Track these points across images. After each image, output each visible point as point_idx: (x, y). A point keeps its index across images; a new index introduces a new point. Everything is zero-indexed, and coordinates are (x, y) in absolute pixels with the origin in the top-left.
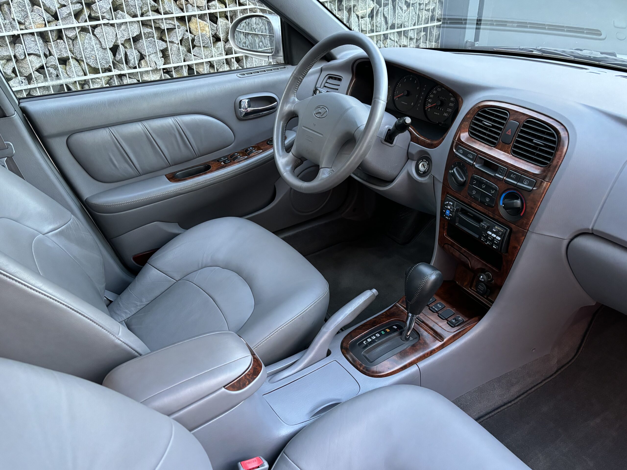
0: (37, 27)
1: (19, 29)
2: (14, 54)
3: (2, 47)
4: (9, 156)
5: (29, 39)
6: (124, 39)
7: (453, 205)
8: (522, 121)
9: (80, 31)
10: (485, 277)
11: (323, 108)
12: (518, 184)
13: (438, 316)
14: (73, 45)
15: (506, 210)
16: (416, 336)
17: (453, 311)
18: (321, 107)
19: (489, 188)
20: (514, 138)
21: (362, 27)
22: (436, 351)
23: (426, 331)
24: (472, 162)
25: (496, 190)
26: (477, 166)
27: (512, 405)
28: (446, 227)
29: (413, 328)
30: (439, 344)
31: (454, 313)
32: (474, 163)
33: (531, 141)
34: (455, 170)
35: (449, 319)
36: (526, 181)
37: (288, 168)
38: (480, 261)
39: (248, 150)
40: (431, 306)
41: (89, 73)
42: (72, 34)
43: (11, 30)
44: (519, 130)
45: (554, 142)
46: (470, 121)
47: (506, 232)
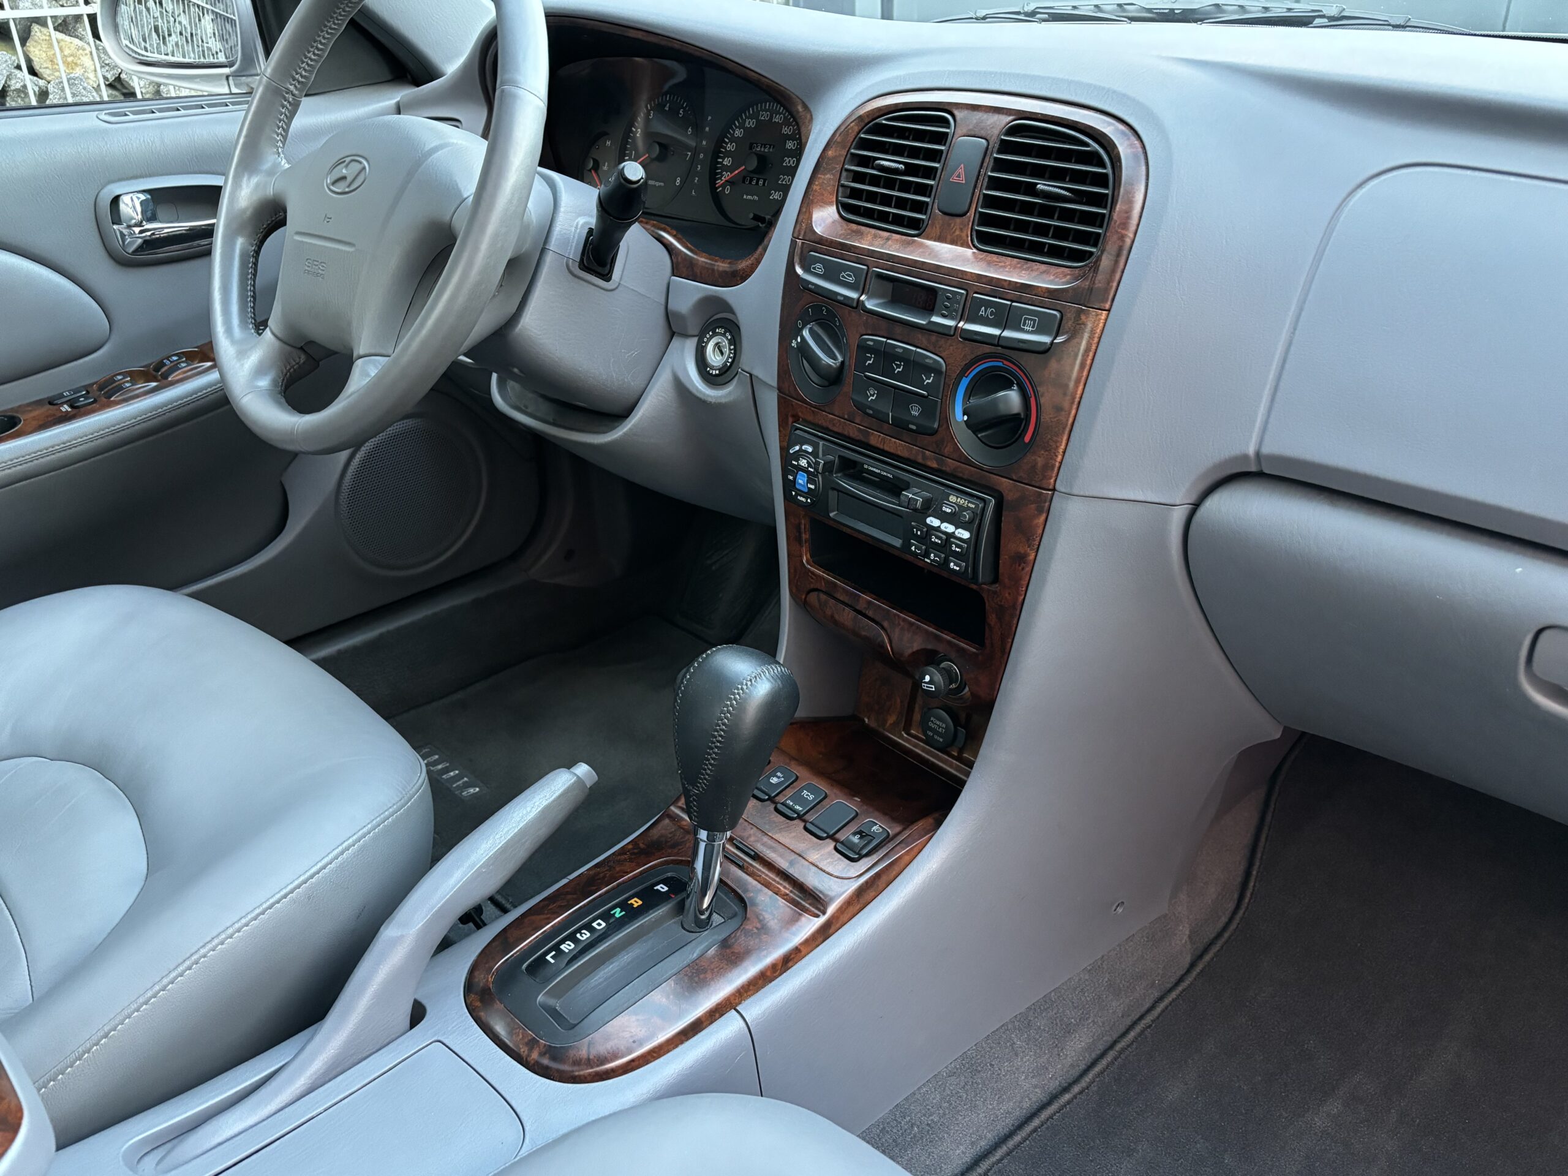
7: (815, 454)
8: (996, 132)
10: (938, 678)
11: (353, 164)
12: (1007, 334)
13: (806, 829)
15: (975, 432)
16: (735, 907)
17: (852, 805)
18: (351, 159)
19: (915, 367)
20: (977, 191)
22: (804, 951)
23: (767, 885)
24: (854, 295)
25: (937, 371)
26: (869, 305)
27: (1075, 1097)
28: (805, 536)
29: (721, 881)
30: (810, 925)
31: (857, 814)
32: (863, 298)
33: (1031, 190)
34: (806, 333)
35: (841, 836)
36: (1029, 319)
37: (264, 383)
38: (918, 627)
39: (165, 365)
40: (781, 799)
44: (989, 162)
45: (1101, 180)
46: (839, 167)
47: (984, 509)
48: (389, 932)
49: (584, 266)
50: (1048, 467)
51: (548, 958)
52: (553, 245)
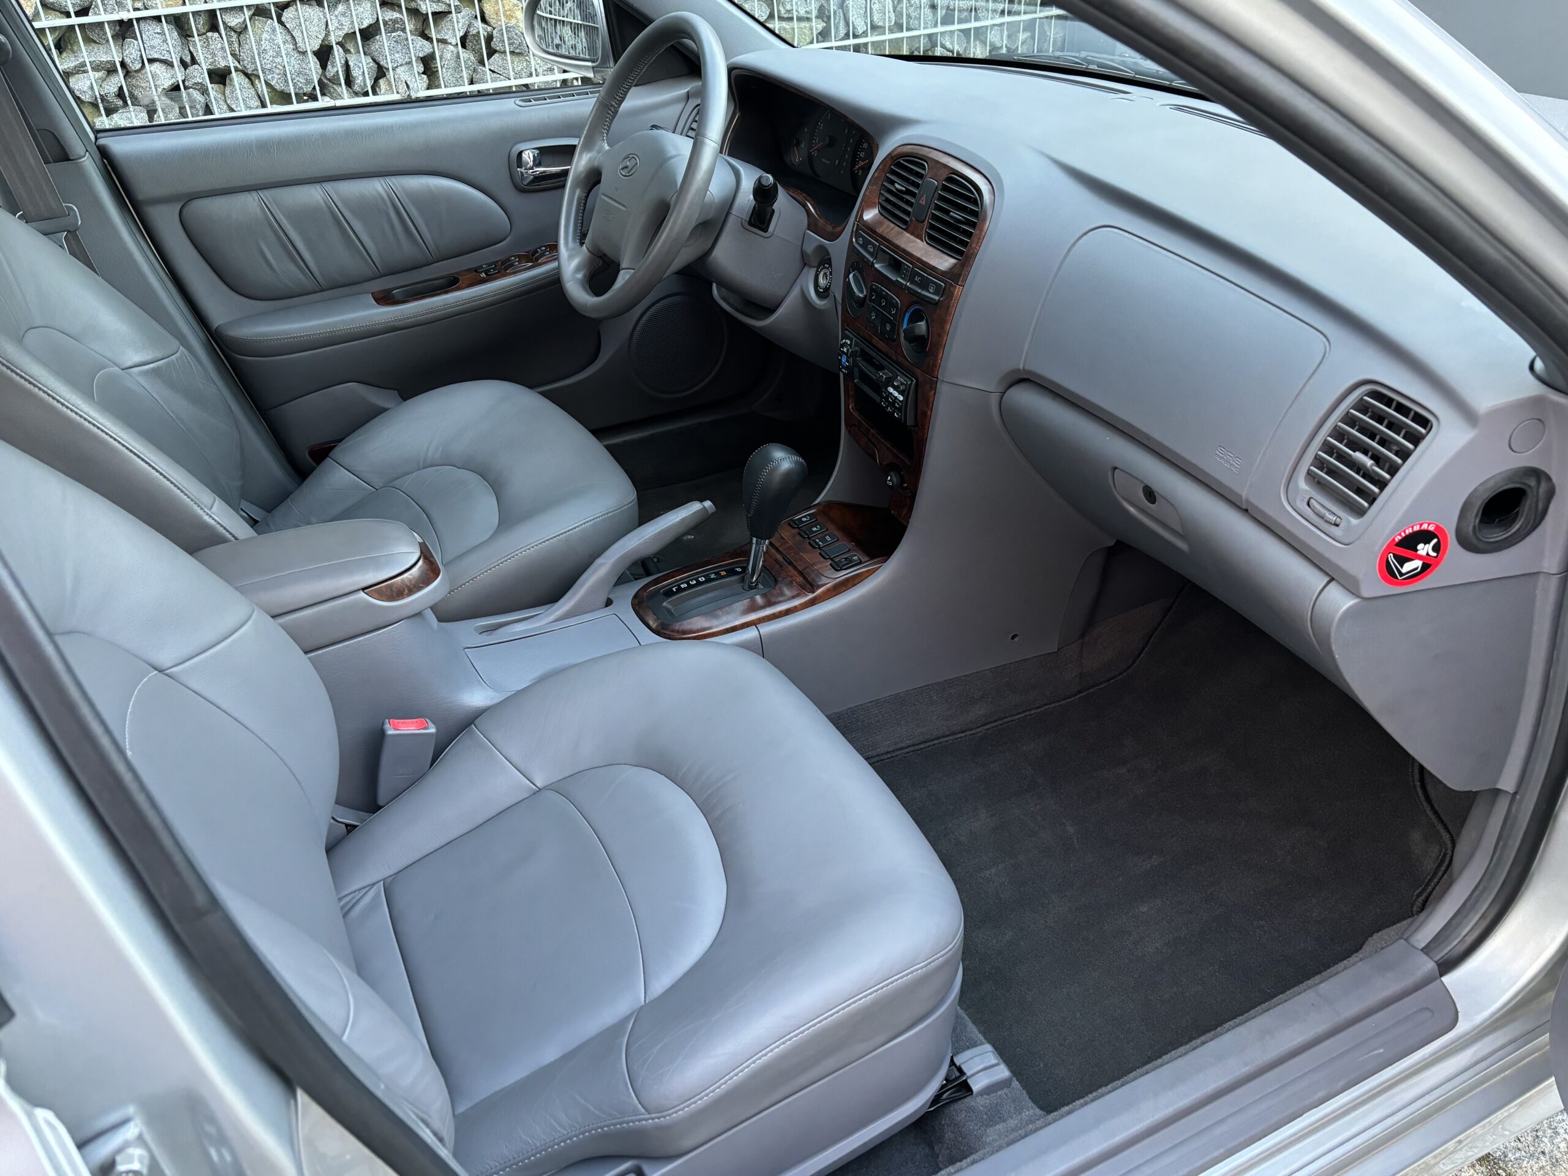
0: (167, 6)
1: (131, 9)
2: (121, 60)
3: (97, 45)
4: (71, 230)
5: (151, 29)
6: (342, 33)
7: (850, 345)
8: (944, 179)
9: (254, 15)
10: (894, 478)
11: (633, 159)
12: (924, 292)
13: (821, 553)
14: (240, 44)
15: (908, 343)
16: (771, 582)
17: (849, 546)
18: (631, 156)
19: (891, 304)
20: (930, 211)
21: (875, 19)
22: (799, 608)
23: (791, 576)
24: (872, 259)
25: (898, 307)
26: (876, 266)
28: (850, 392)
30: (807, 597)
31: (850, 550)
32: (876, 261)
33: (948, 213)
34: (852, 276)
35: (836, 559)
36: (933, 286)
37: (580, 276)
39: (537, 252)
40: (814, 538)
41: (272, 103)
42: (235, 20)
43: (115, 10)
44: (936, 195)
45: (975, 214)
46: (880, 183)
47: (911, 384)
48: (599, 561)
49: (750, 223)
50: (934, 366)
51: (674, 589)
52: (734, 211)
